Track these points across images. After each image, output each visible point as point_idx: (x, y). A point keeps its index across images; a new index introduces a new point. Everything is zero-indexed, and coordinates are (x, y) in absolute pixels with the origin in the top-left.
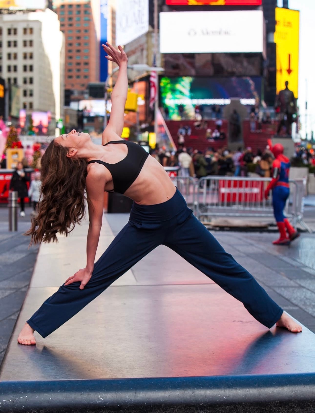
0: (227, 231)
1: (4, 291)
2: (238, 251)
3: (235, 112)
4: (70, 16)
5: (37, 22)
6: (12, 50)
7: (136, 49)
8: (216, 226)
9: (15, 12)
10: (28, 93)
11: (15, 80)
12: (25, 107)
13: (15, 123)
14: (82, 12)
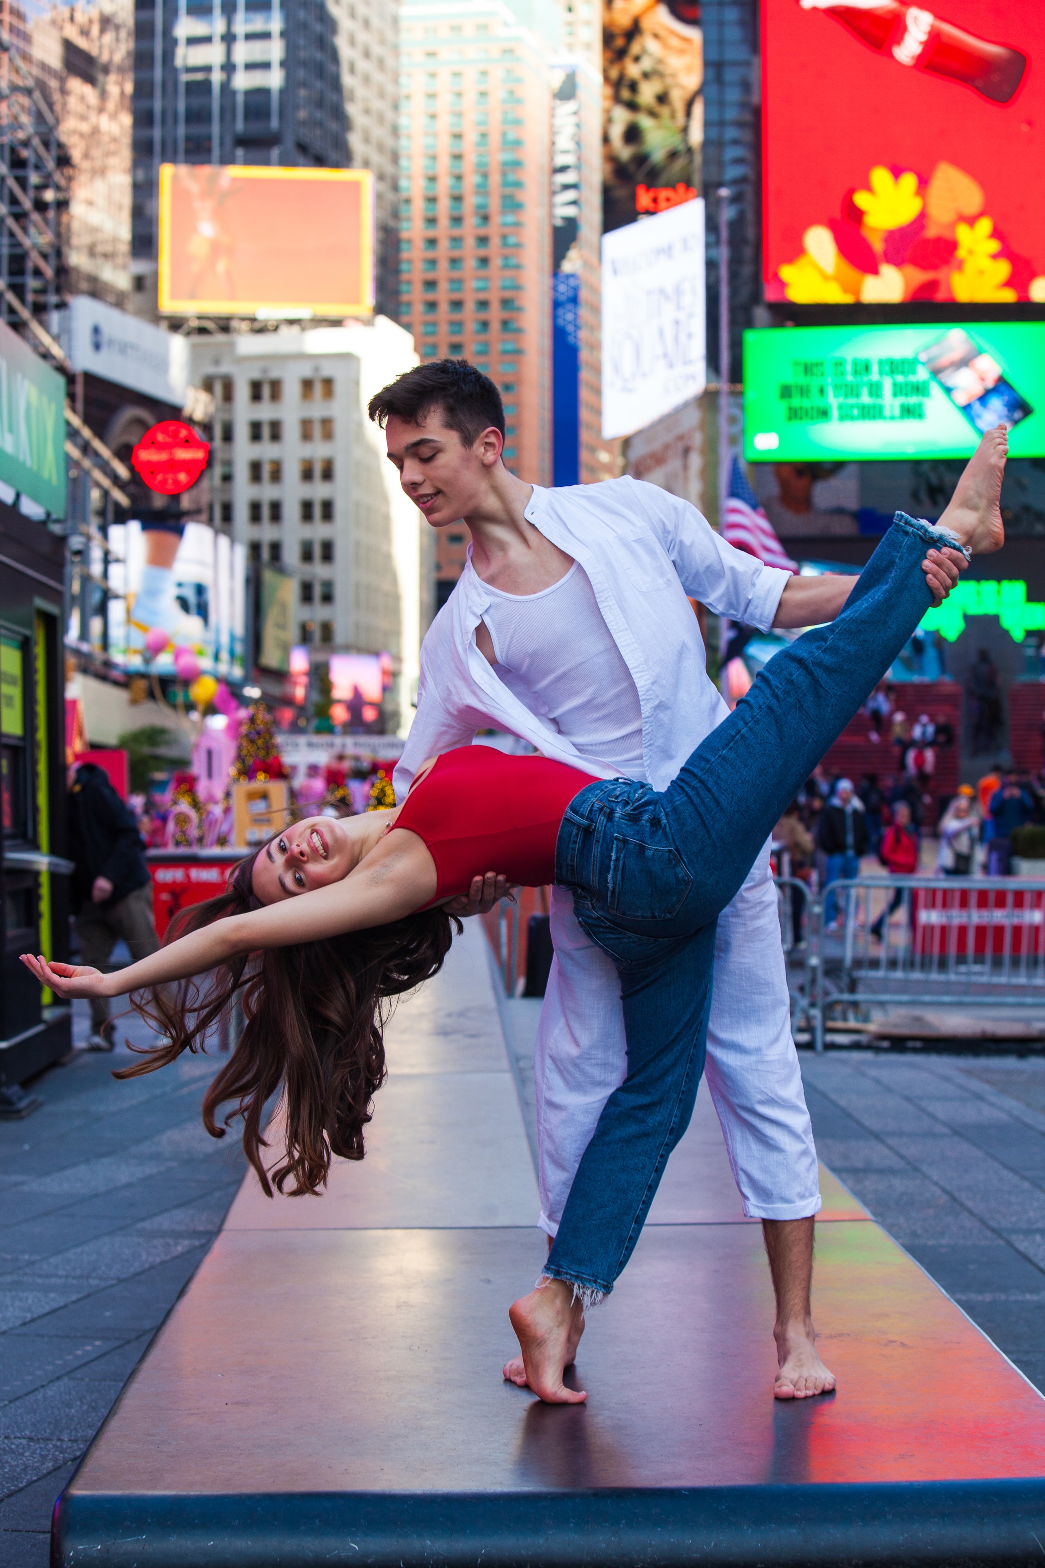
0: (915, 1050)
1: (171, 1241)
2: (932, 1116)
3: (984, 656)
4: (456, 339)
5: (347, 358)
6: (266, 451)
7: (667, 447)
8: (882, 1037)
9: (273, 326)
10: (317, 591)
11: (276, 548)
12: (305, 637)
13: (275, 690)
14: (495, 326)
